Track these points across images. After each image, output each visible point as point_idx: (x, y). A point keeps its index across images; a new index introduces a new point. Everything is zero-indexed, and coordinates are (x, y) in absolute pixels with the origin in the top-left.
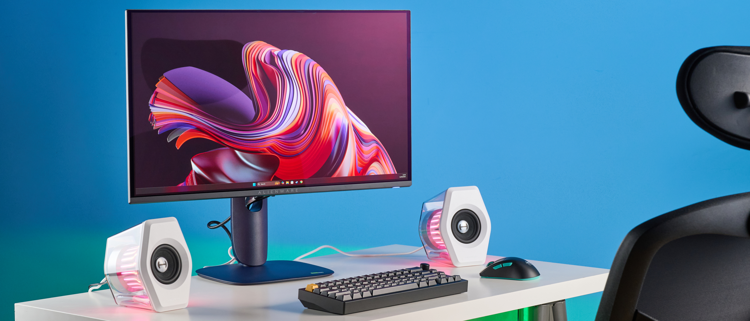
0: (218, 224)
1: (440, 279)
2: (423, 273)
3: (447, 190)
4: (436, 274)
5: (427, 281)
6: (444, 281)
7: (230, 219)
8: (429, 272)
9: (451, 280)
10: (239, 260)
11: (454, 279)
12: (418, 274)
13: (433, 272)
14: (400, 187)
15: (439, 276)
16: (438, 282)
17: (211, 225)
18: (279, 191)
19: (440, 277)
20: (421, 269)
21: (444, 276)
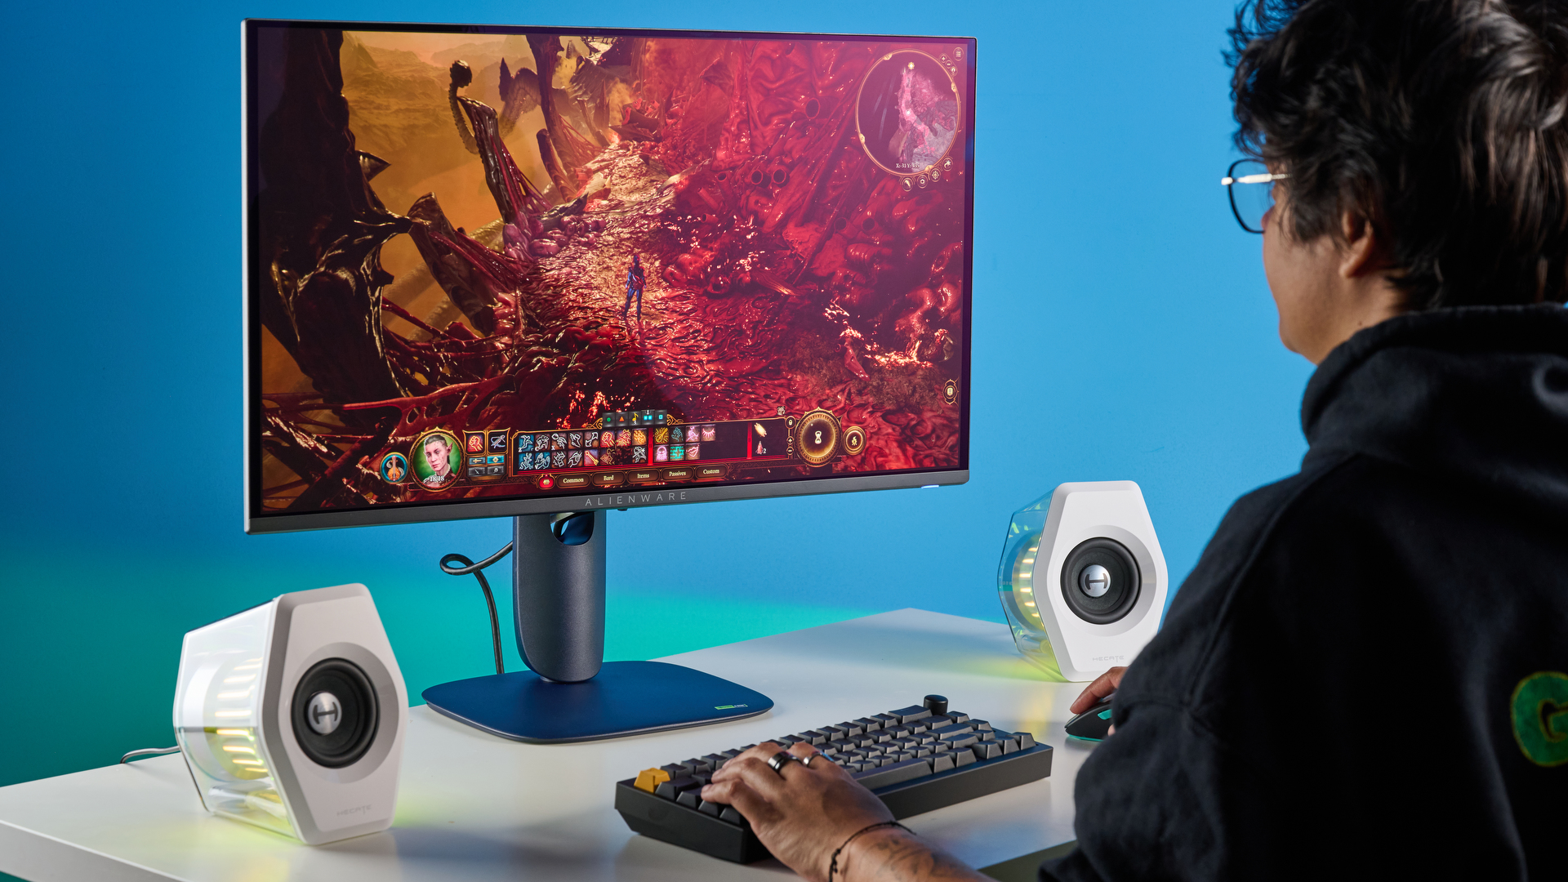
0: (468, 566)
1: (983, 746)
2: (934, 726)
3: (1053, 490)
4: (969, 730)
5: (953, 754)
6: (991, 751)
7: (510, 549)
8: (949, 722)
9: (1009, 746)
10: (531, 662)
11: (1019, 743)
12: (923, 729)
13: (959, 720)
14: (940, 485)
15: (979, 735)
16: (981, 758)
17: (448, 564)
18: (638, 499)
19: (981, 740)
20: (928, 713)
21: (991, 735)
